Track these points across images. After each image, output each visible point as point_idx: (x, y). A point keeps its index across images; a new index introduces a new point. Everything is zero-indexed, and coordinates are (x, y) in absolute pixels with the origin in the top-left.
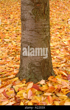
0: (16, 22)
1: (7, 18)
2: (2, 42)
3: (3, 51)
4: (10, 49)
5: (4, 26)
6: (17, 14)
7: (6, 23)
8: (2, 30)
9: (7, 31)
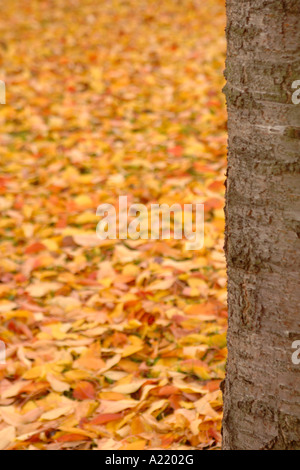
0: (120, 112)
1: (72, 90)
2: (64, 256)
3: (75, 326)
4: (111, 310)
5: (67, 142)
6: (118, 62)
7: (69, 119)
8: (55, 167)
9: (83, 171)
